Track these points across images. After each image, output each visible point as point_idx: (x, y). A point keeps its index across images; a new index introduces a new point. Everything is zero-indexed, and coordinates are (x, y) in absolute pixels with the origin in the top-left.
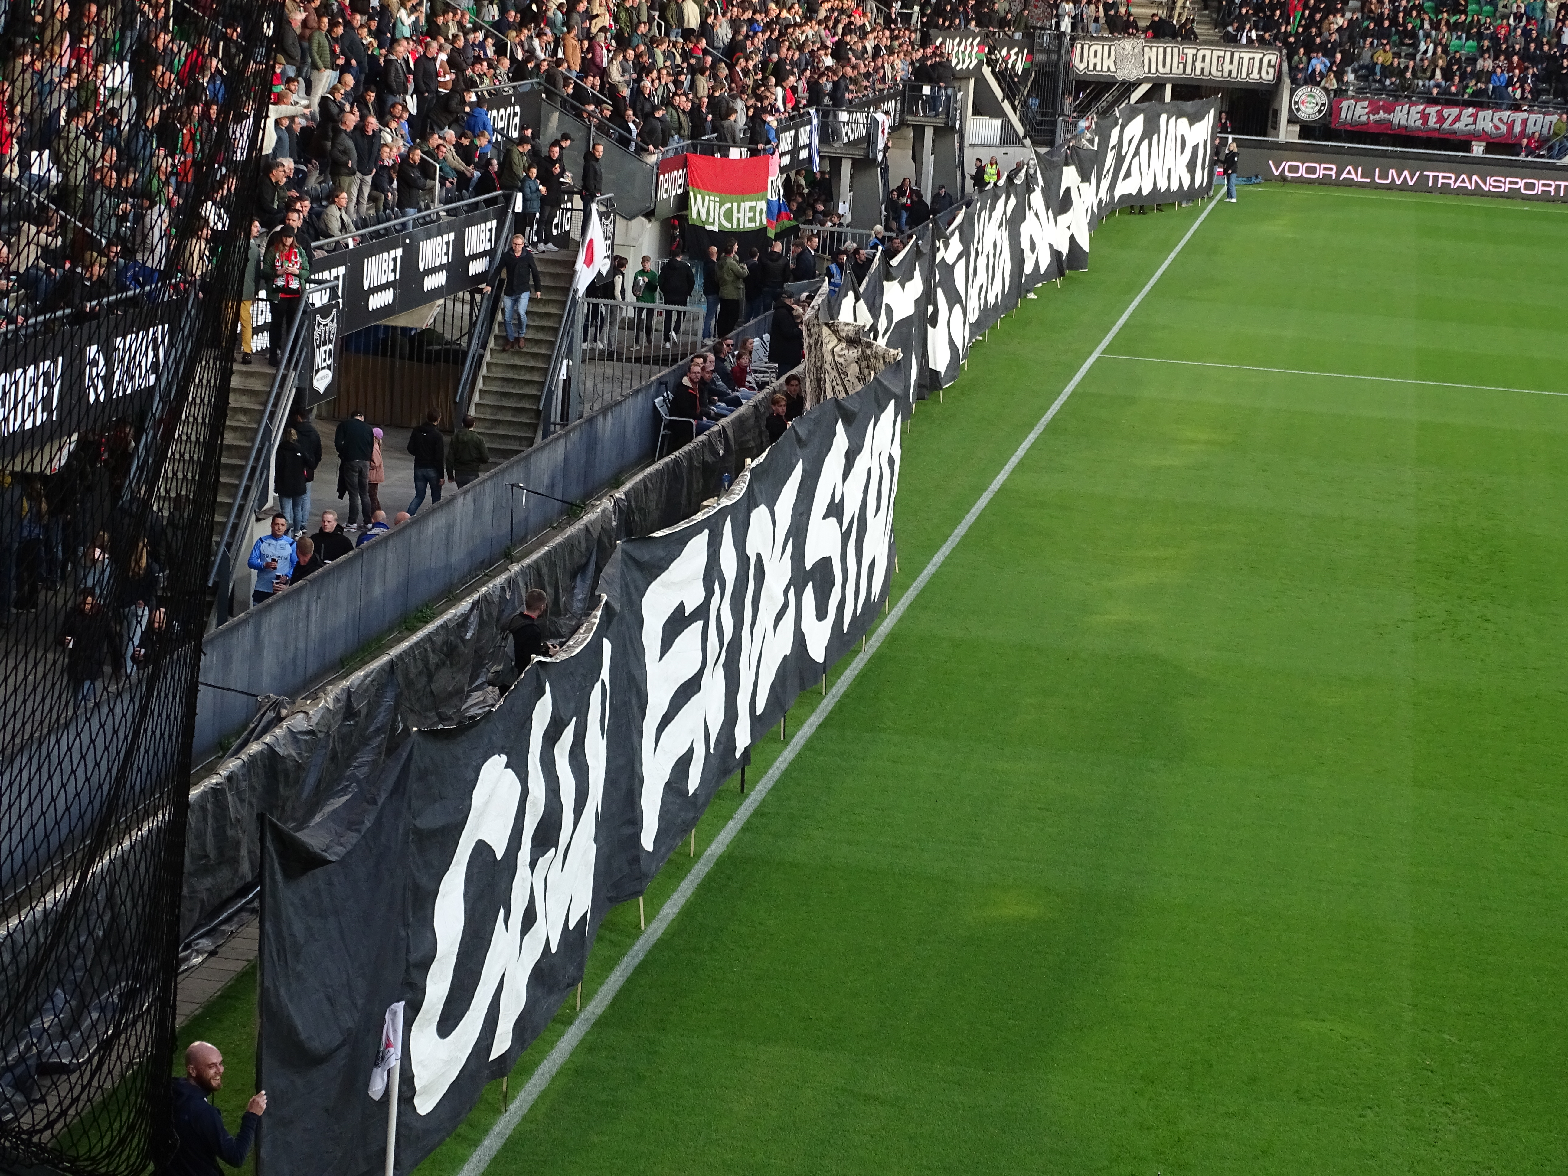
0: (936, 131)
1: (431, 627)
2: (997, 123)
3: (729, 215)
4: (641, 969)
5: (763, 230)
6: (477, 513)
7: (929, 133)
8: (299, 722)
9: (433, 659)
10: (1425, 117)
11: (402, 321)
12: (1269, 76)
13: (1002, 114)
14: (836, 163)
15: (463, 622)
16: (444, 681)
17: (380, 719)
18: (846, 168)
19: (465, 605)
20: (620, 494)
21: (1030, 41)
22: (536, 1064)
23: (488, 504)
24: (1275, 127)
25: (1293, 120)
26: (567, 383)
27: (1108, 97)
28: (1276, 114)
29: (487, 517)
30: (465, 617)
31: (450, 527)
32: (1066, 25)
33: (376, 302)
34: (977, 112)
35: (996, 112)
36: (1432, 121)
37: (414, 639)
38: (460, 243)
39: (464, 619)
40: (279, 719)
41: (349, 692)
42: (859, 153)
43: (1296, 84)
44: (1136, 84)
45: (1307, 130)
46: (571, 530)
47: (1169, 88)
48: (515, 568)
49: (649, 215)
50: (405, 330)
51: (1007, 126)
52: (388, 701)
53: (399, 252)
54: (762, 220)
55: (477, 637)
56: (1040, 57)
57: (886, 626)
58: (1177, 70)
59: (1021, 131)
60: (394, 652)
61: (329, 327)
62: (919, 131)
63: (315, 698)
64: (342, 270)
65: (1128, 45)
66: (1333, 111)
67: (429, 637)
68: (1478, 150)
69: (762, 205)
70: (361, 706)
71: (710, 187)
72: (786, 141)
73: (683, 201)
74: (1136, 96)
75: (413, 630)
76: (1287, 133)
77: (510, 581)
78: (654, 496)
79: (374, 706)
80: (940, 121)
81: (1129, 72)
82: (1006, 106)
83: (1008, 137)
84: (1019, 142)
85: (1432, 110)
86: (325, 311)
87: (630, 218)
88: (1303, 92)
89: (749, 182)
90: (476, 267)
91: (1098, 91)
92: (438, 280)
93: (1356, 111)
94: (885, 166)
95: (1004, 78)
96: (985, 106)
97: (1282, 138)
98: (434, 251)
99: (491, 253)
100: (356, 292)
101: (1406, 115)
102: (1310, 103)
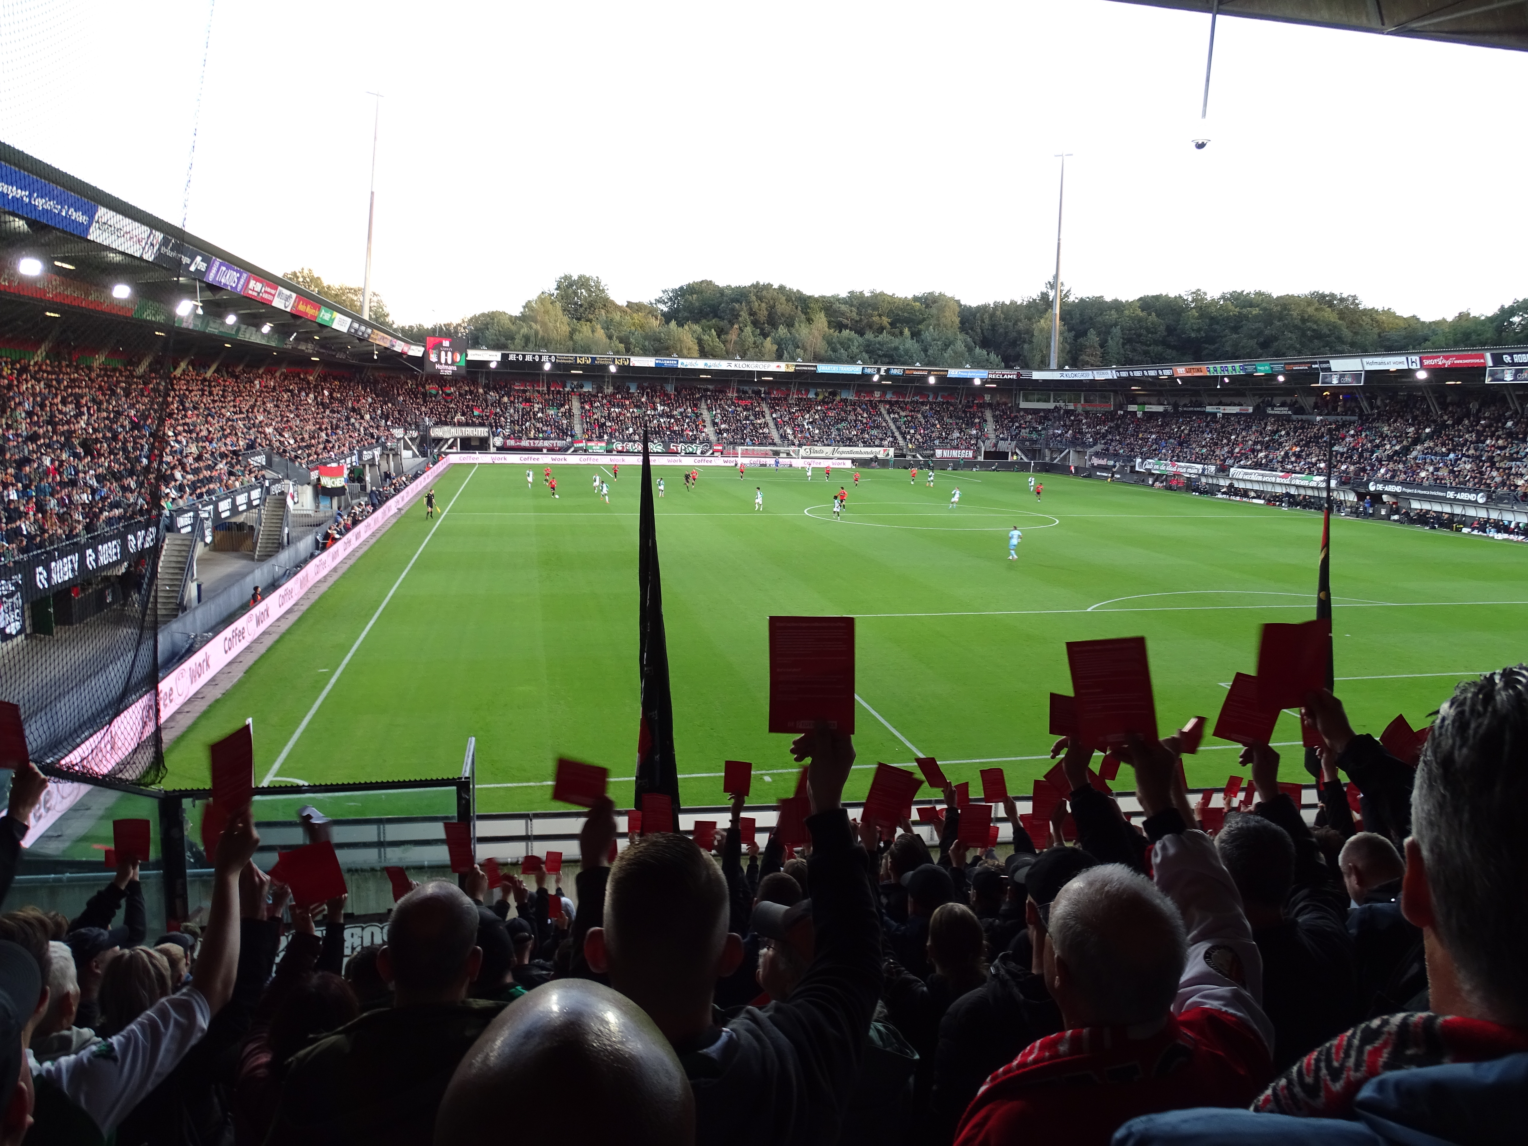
0: (393, 455)
2: (411, 452)
3: (333, 483)
5: (343, 487)
6: (262, 574)
7: (391, 456)
10: (530, 443)
11: (233, 520)
12: (486, 435)
13: (411, 449)
14: (364, 466)
18: (367, 467)
21: (417, 428)
24: (489, 448)
25: (494, 446)
26: (288, 534)
27: (442, 443)
28: (489, 445)
32: (427, 424)
33: (224, 515)
34: (404, 449)
36: (532, 444)
38: (249, 496)
42: (371, 463)
43: (494, 436)
44: (449, 439)
45: (499, 449)
47: (458, 439)
49: (309, 484)
50: (235, 523)
51: (414, 452)
53: (230, 500)
54: (343, 484)
56: (421, 433)
58: (461, 435)
59: (418, 453)
61: (208, 524)
62: (388, 455)
64: (212, 507)
65: (446, 428)
66: (505, 443)
68: (545, 451)
69: (343, 479)
71: (327, 475)
72: (348, 461)
73: (319, 479)
74: (450, 442)
76: (493, 449)
80: (394, 452)
81: (447, 436)
82: (413, 447)
83: (414, 456)
84: (418, 457)
85: (532, 442)
86: (208, 519)
87: (302, 485)
88: (496, 438)
89: (338, 472)
90: (255, 503)
91: (438, 441)
92: (244, 507)
93: (511, 443)
94: (379, 464)
95: (411, 439)
96: (407, 447)
97: (492, 451)
98: (241, 499)
99: (260, 499)
100: (217, 513)
101: (525, 443)
102: (498, 441)
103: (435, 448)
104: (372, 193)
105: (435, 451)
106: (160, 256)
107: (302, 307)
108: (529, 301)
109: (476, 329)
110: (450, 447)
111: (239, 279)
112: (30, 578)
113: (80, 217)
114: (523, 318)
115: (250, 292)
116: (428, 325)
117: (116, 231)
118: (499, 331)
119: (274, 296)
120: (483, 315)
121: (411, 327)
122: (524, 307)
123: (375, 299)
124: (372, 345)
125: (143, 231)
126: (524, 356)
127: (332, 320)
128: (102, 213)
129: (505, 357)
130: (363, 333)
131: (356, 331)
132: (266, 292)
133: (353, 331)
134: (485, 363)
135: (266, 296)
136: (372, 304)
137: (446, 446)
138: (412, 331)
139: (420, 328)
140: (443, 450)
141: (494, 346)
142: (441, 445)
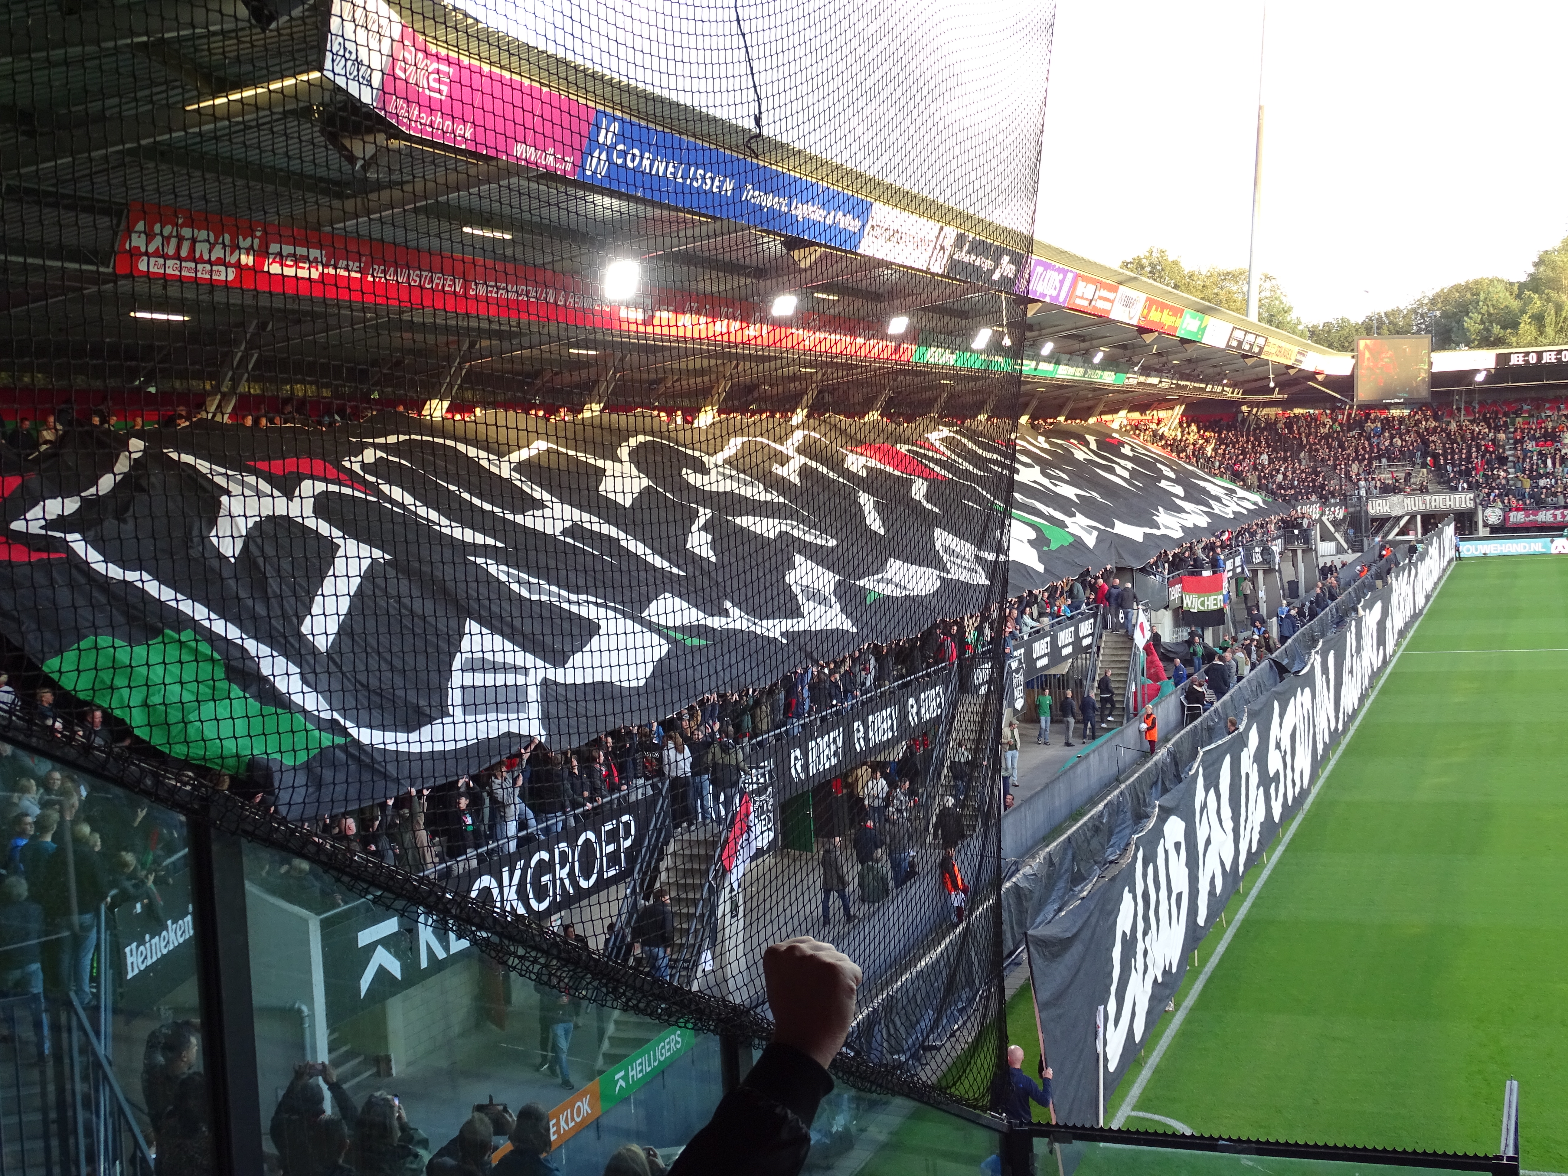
0: (1304, 551)
1: (1086, 818)
2: (1333, 544)
3: (1203, 604)
4: (1210, 980)
5: (1222, 609)
6: (1101, 761)
7: (1300, 552)
8: (1027, 870)
9: (1088, 834)
10: (1555, 516)
11: (1052, 671)
12: (1470, 505)
13: (1335, 539)
15: (1101, 814)
16: (1095, 844)
17: (1066, 865)
18: (1260, 574)
19: (1101, 806)
20: (1169, 745)
21: (1345, 501)
22: (1163, 1032)
23: (1106, 756)
24: (1477, 530)
25: (1486, 525)
26: (1135, 693)
27: (1388, 525)
28: (1476, 523)
29: (1106, 762)
30: (1102, 812)
31: (1088, 768)
32: (1363, 492)
33: (1040, 664)
34: (1323, 539)
35: (1333, 539)
36: (1559, 518)
37: (1079, 825)
38: (1077, 631)
39: (1101, 813)
40: (1018, 870)
41: (1050, 854)
42: (1266, 567)
43: (1485, 507)
44: (1401, 517)
45: (1494, 530)
46: (1148, 765)
47: (1419, 518)
48: (1123, 786)
49: (1166, 608)
50: (1055, 675)
51: (1339, 544)
52: (1069, 856)
53: (1048, 639)
54: (1220, 605)
55: (1108, 822)
56: (1351, 510)
57: (1310, 799)
58: (1422, 508)
59: (1346, 546)
60: (1069, 832)
61: (1019, 678)
62: (1295, 552)
63: (1033, 857)
64: (1022, 651)
65: (1395, 498)
66: (1506, 518)
67: (1085, 824)
69: (1221, 597)
70: (1056, 860)
71: (1194, 592)
72: (1229, 565)
73: (1181, 599)
74: (1402, 523)
75: (1077, 821)
76: (1483, 531)
77: (1121, 793)
78: (1186, 745)
79: (1062, 860)
80: (1304, 547)
81: (1397, 512)
82: (1337, 535)
83: (1340, 550)
84: (1346, 552)
85: (1558, 512)
86: (1017, 671)
87: (1158, 610)
88: (1489, 511)
89: (1214, 587)
90: (1086, 642)
91: (1382, 522)
92: (1068, 650)
93: (1517, 517)
94: (1280, 571)
95: (1333, 522)
96: (1326, 536)
97: (1481, 535)
98: (1065, 637)
99: (1092, 634)
100: (1030, 660)
101: (1545, 516)
102: (1494, 515)
103: (1376, 533)
104: (1260, 108)
105: (1377, 539)
106: (954, 265)
107: (1155, 316)
108: (1546, 252)
109: (1445, 314)
110: (1403, 532)
111: (1062, 282)
112: (784, 764)
113: (848, 222)
114: (1535, 284)
115: (1078, 301)
116: (1357, 317)
117: (894, 235)
118: (1490, 315)
119: (1112, 302)
120: (1457, 288)
121: (1327, 324)
122: (1536, 265)
123: (1268, 285)
124: (1266, 363)
125: (928, 228)
126: (1540, 354)
127: (1203, 330)
128: (881, 212)
129: (1503, 359)
130: (1252, 345)
131: (1240, 343)
132: (1101, 298)
133: (1235, 344)
134: (1465, 377)
135: (1101, 305)
136: (1263, 294)
137: (1396, 530)
138: (1329, 332)
139: (1343, 325)
140: (1390, 537)
141: (1487, 341)
142: (1386, 528)
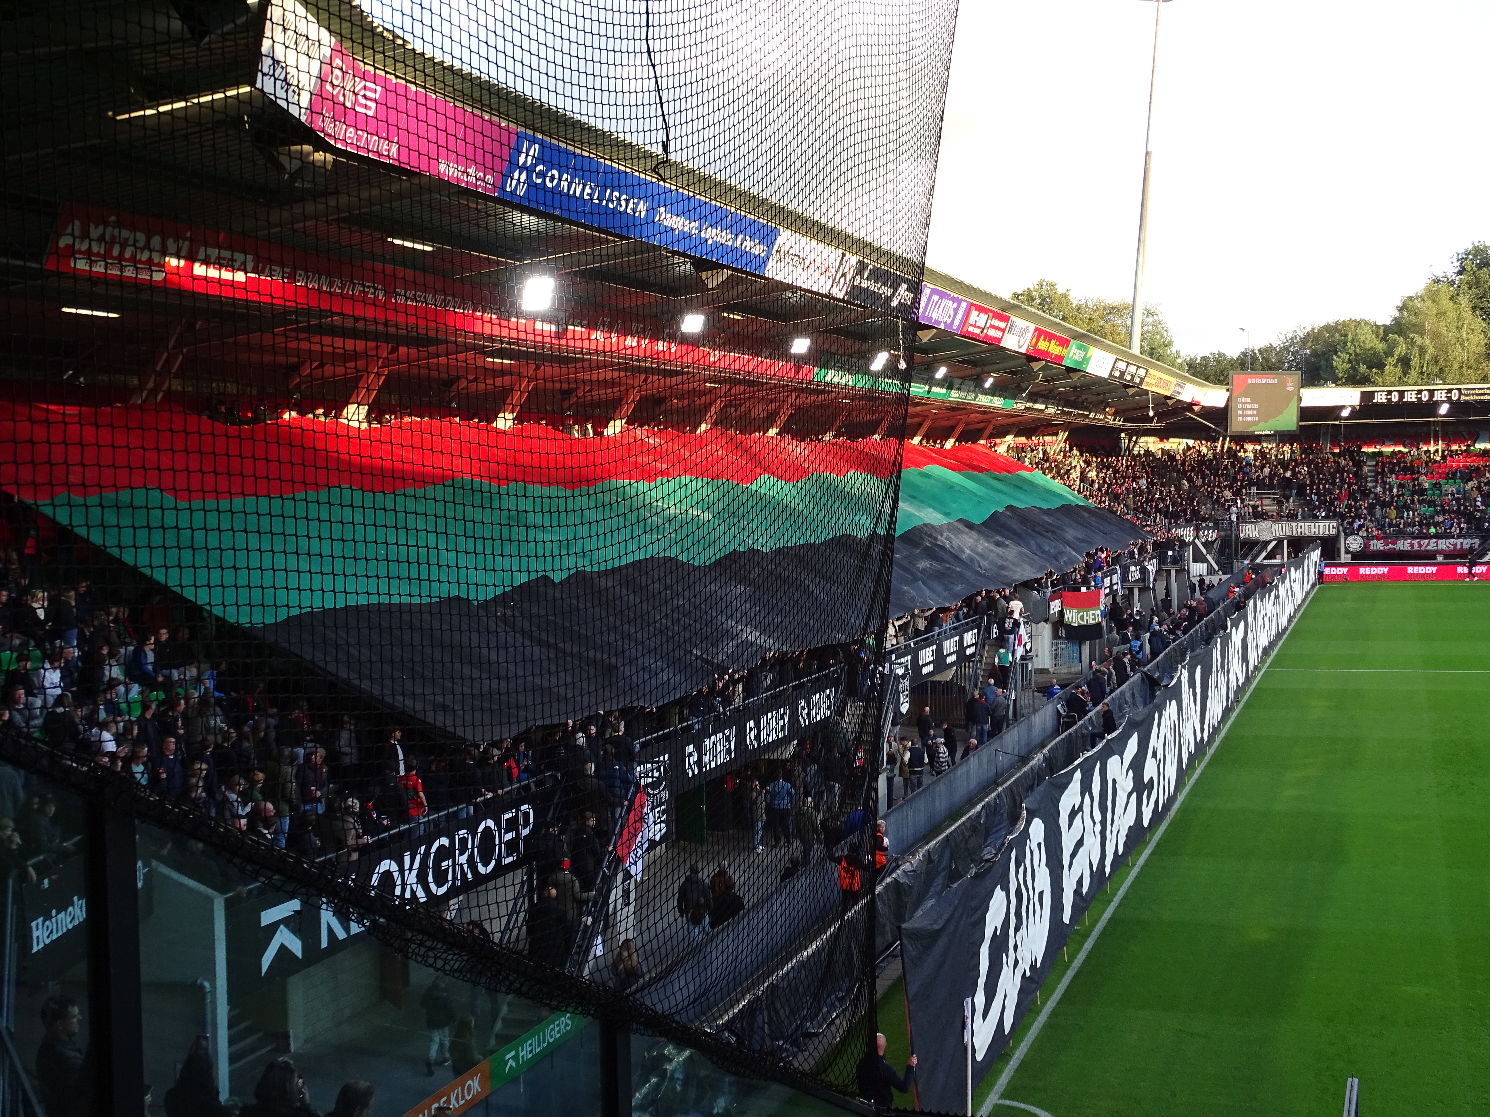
0: (1177, 571)
1: (964, 819)
2: (1205, 565)
3: (1082, 618)
4: (1077, 975)
5: (1099, 624)
6: (980, 765)
7: (1173, 572)
8: (907, 866)
9: (967, 834)
10: (1412, 545)
11: (938, 678)
12: (1333, 532)
13: (1207, 561)
14: (1131, 590)
15: (979, 815)
16: (972, 843)
17: (944, 862)
18: (1136, 591)
19: (979, 807)
20: (1045, 751)
21: (1217, 526)
22: (1032, 1024)
23: (985, 760)
24: (1339, 556)
25: (1347, 552)
26: (1015, 700)
27: (1257, 549)
28: (1339, 550)
29: (985, 766)
30: (979, 813)
31: (968, 771)
32: (1234, 518)
33: (926, 670)
34: (1195, 561)
35: (1206, 561)
36: (1416, 547)
37: (957, 825)
38: (961, 641)
39: (979, 814)
40: (898, 866)
41: (928, 851)
42: (1141, 585)
43: (1347, 535)
44: (1270, 541)
45: (1355, 556)
46: (1025, 769)
47: (1285, 542)
48: (1000, 789)
49: (1046, 621)
50: (939, 682)
51: (1210, 566)
52: (947, 854)
53: (934, 647)
54: (1099, 619)
55: (986, 822)
56: (1223, 533)
57: (1176, 806)
58: (1289, 533)
59: (1216, 568)
60: (948, 831)
61: (905, 684)
62: (1169, 572)
63: (914, 855)
64: (909, 657)
65: (1264, 524)
66: (1367, 546)
67: (963, 823)
68: (1440, 558)
69: (1098, 612)
70: (935, 857)
71: (1073, 606)
72: (1107, 582)
73: (1061, 613)
74: (1270, 547)
75: (956, 821)
76: (1345, 558)
77: (998, 795)
78: (1060, 751)
79: (941, 857)
80: (1178, 567)
81: (1266, 537)
82: (1208, 557)
83: (1211, 571)
84: (1217, 573)
85: (1415, 542)
86: (903, 676)
87: (1038, 623)
88: (1351, 539)
89: (1091, 602)
90: (970, 651)
91: (1252, 546)
92: (953, 658)
93: (1378, 545)
94: (1154, 589)
95: (1205, 544)
96: (1199, 558)
97: (1343, 561)
98: (950, 645)
99: (976, 644)
100: (916, 666)
101: (1403, 545)
102: (1355, 543)
103: (1245, 557)
104: (1147, 154)
105: (1246, 562)
106: (855, 291)
107: (1043, 345)
108: (1410, 298)
109: (1314, 353)
110: (1271, 556)
111: (956, 310)
112: (679, 758)
114: (1398, 327)
115: (971, 329)
116: (1233, 352)
117: (800, 260)
118: (1357, 355)
119: (1003, 331)
120: (1327, 328)
121: (1204, 358)
122: (1401, 309)
123: (1150, 320)
124: (1146, 392)
125: (830, 255)
126: (1401, 393)
127: (1086, 360)
128: (786, 238)
129: (1367, 397)
130: (1133, 376)
131: (1122, 374)
132: (992, 327)
133: (1117, 374)
134: (1332, 412)
135: (992, 333)
136: (1146, 328)
137: (1264, 554)
138: (1206, 366)
139: (1220, 358)
140: (1258, 560)
141: (1353, 380)
142: (1254, 552)
